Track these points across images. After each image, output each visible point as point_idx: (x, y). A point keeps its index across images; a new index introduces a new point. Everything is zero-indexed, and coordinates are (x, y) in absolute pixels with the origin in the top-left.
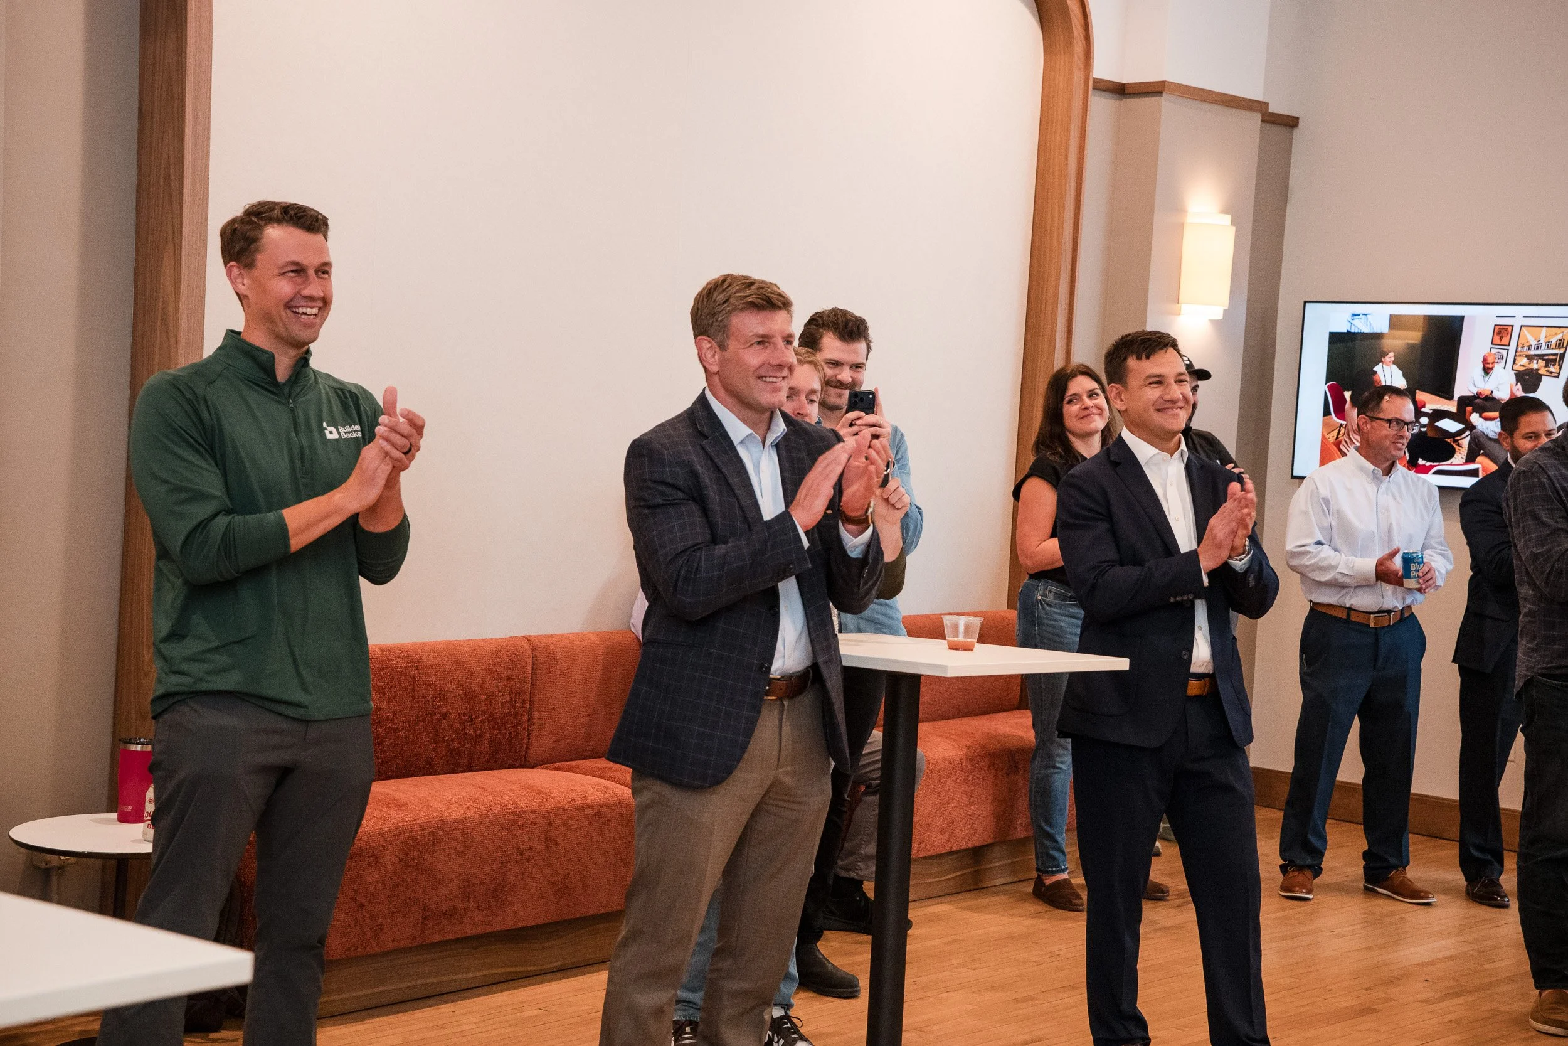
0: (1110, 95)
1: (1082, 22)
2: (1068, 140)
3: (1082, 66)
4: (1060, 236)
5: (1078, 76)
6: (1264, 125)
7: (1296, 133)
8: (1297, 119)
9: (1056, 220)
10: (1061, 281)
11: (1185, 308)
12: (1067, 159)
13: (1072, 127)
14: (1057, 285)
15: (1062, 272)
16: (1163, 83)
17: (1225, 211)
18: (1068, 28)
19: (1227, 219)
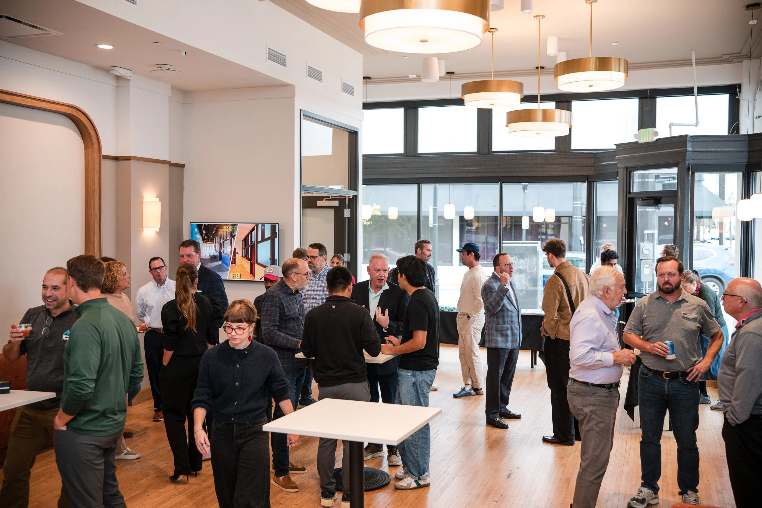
0: (114, 160)
1: (96, 137)
2: (94, 177)
3: (98, 153)
4: (94, 209)
5: (96, 156)
6: (170, 167)
7: (185, 169)
8: (184, 165)
9: (92, 204)
10: (96, 224)
11: (145, 229)
12: (94, 182)
13: (95, 172)
14: (94, 226)
15: (96, 221)
16: (130, 156)
17: (157, 197)
18: (91, 140)
19: (158, 199)
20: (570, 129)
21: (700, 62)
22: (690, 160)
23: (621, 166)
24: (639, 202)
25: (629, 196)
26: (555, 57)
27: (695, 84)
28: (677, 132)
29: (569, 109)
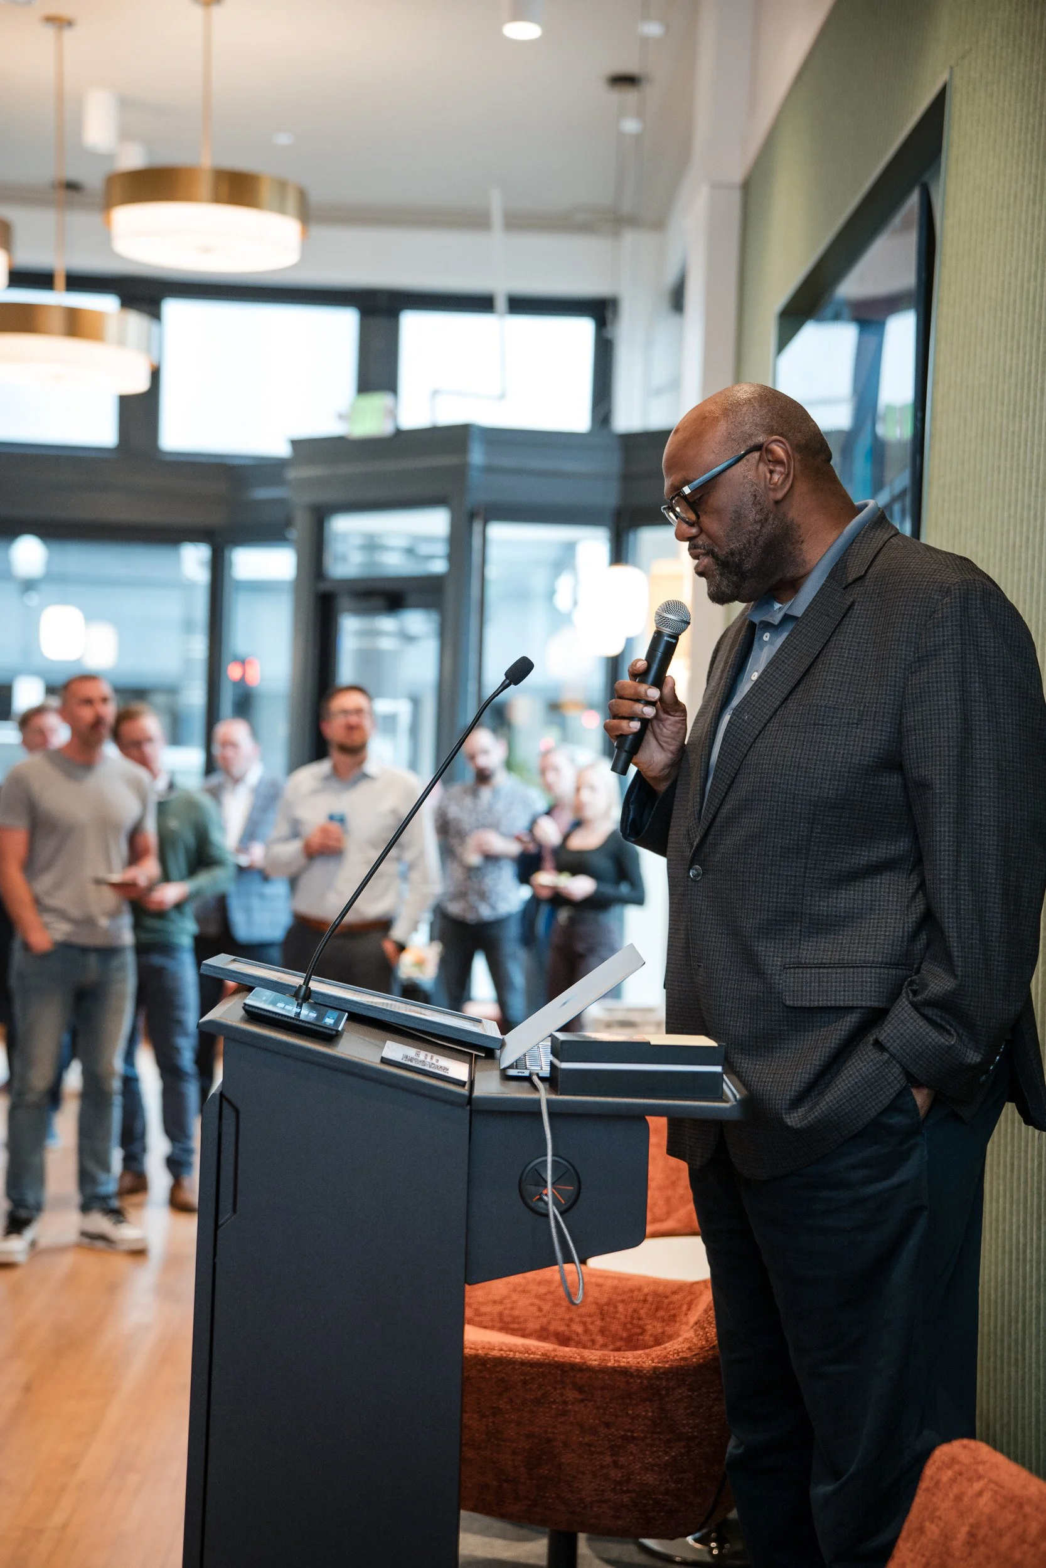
20: (155, 375)
21: (517, 222)
22: (480, 491)
23: (301, 500)
24: (344, 602)
25: (323, 587)
26: (110, 157)
27: (501, 287)
28: (448, 415)
29: (155, 314)
